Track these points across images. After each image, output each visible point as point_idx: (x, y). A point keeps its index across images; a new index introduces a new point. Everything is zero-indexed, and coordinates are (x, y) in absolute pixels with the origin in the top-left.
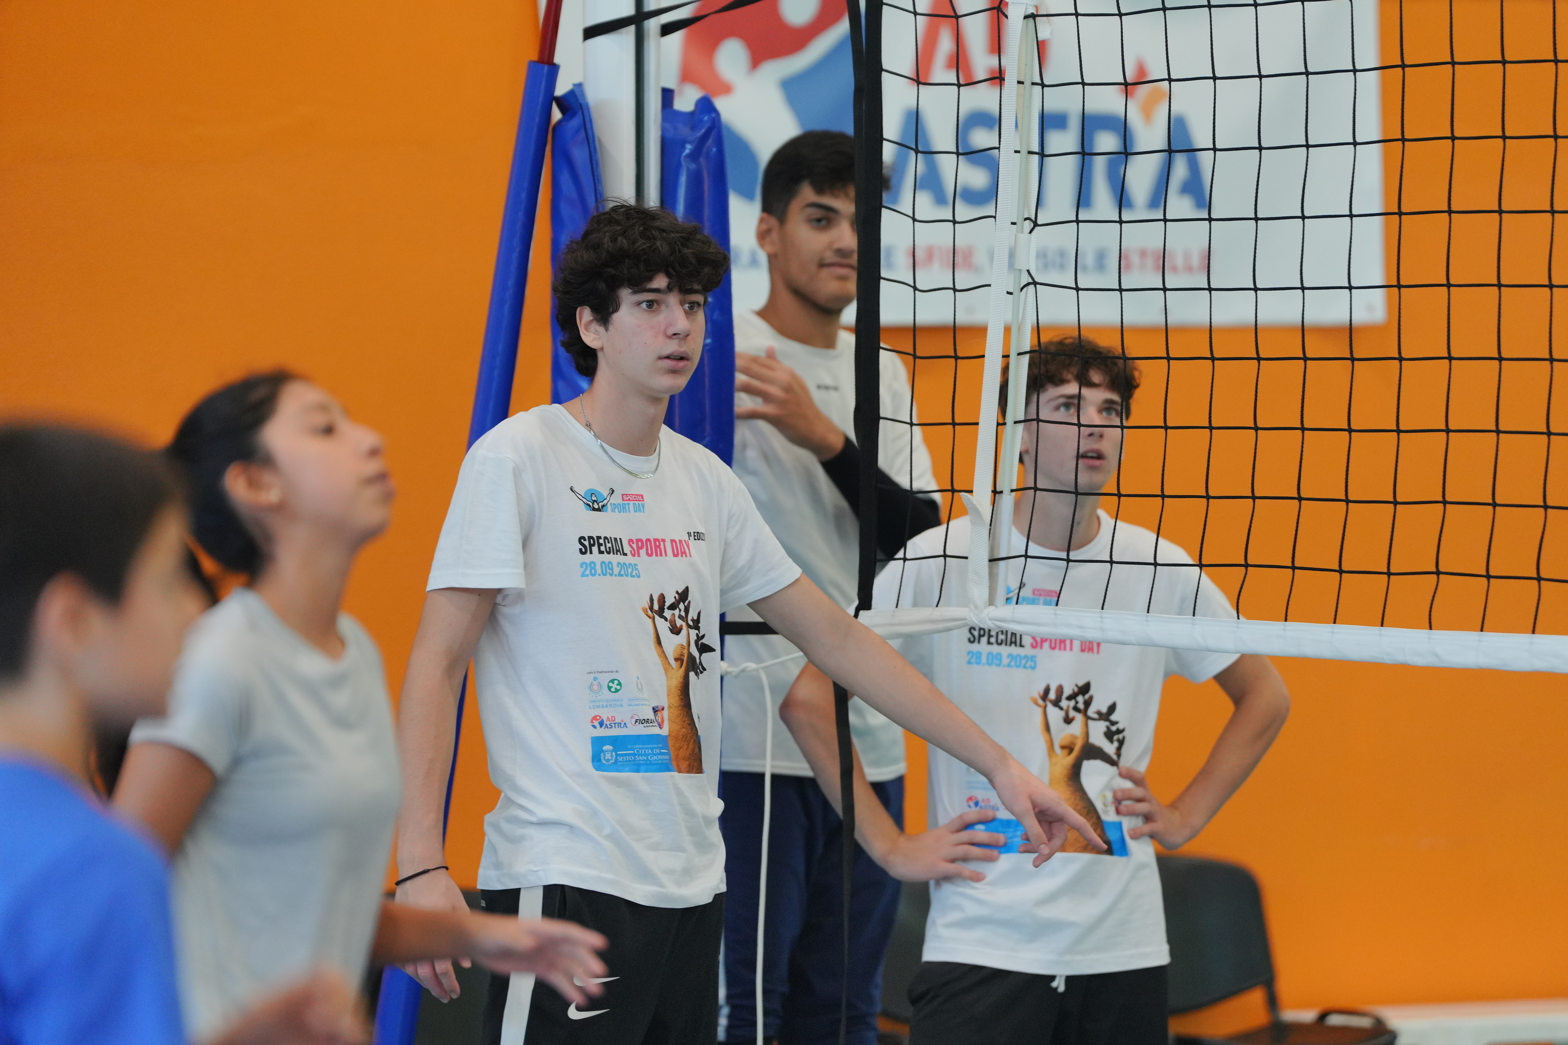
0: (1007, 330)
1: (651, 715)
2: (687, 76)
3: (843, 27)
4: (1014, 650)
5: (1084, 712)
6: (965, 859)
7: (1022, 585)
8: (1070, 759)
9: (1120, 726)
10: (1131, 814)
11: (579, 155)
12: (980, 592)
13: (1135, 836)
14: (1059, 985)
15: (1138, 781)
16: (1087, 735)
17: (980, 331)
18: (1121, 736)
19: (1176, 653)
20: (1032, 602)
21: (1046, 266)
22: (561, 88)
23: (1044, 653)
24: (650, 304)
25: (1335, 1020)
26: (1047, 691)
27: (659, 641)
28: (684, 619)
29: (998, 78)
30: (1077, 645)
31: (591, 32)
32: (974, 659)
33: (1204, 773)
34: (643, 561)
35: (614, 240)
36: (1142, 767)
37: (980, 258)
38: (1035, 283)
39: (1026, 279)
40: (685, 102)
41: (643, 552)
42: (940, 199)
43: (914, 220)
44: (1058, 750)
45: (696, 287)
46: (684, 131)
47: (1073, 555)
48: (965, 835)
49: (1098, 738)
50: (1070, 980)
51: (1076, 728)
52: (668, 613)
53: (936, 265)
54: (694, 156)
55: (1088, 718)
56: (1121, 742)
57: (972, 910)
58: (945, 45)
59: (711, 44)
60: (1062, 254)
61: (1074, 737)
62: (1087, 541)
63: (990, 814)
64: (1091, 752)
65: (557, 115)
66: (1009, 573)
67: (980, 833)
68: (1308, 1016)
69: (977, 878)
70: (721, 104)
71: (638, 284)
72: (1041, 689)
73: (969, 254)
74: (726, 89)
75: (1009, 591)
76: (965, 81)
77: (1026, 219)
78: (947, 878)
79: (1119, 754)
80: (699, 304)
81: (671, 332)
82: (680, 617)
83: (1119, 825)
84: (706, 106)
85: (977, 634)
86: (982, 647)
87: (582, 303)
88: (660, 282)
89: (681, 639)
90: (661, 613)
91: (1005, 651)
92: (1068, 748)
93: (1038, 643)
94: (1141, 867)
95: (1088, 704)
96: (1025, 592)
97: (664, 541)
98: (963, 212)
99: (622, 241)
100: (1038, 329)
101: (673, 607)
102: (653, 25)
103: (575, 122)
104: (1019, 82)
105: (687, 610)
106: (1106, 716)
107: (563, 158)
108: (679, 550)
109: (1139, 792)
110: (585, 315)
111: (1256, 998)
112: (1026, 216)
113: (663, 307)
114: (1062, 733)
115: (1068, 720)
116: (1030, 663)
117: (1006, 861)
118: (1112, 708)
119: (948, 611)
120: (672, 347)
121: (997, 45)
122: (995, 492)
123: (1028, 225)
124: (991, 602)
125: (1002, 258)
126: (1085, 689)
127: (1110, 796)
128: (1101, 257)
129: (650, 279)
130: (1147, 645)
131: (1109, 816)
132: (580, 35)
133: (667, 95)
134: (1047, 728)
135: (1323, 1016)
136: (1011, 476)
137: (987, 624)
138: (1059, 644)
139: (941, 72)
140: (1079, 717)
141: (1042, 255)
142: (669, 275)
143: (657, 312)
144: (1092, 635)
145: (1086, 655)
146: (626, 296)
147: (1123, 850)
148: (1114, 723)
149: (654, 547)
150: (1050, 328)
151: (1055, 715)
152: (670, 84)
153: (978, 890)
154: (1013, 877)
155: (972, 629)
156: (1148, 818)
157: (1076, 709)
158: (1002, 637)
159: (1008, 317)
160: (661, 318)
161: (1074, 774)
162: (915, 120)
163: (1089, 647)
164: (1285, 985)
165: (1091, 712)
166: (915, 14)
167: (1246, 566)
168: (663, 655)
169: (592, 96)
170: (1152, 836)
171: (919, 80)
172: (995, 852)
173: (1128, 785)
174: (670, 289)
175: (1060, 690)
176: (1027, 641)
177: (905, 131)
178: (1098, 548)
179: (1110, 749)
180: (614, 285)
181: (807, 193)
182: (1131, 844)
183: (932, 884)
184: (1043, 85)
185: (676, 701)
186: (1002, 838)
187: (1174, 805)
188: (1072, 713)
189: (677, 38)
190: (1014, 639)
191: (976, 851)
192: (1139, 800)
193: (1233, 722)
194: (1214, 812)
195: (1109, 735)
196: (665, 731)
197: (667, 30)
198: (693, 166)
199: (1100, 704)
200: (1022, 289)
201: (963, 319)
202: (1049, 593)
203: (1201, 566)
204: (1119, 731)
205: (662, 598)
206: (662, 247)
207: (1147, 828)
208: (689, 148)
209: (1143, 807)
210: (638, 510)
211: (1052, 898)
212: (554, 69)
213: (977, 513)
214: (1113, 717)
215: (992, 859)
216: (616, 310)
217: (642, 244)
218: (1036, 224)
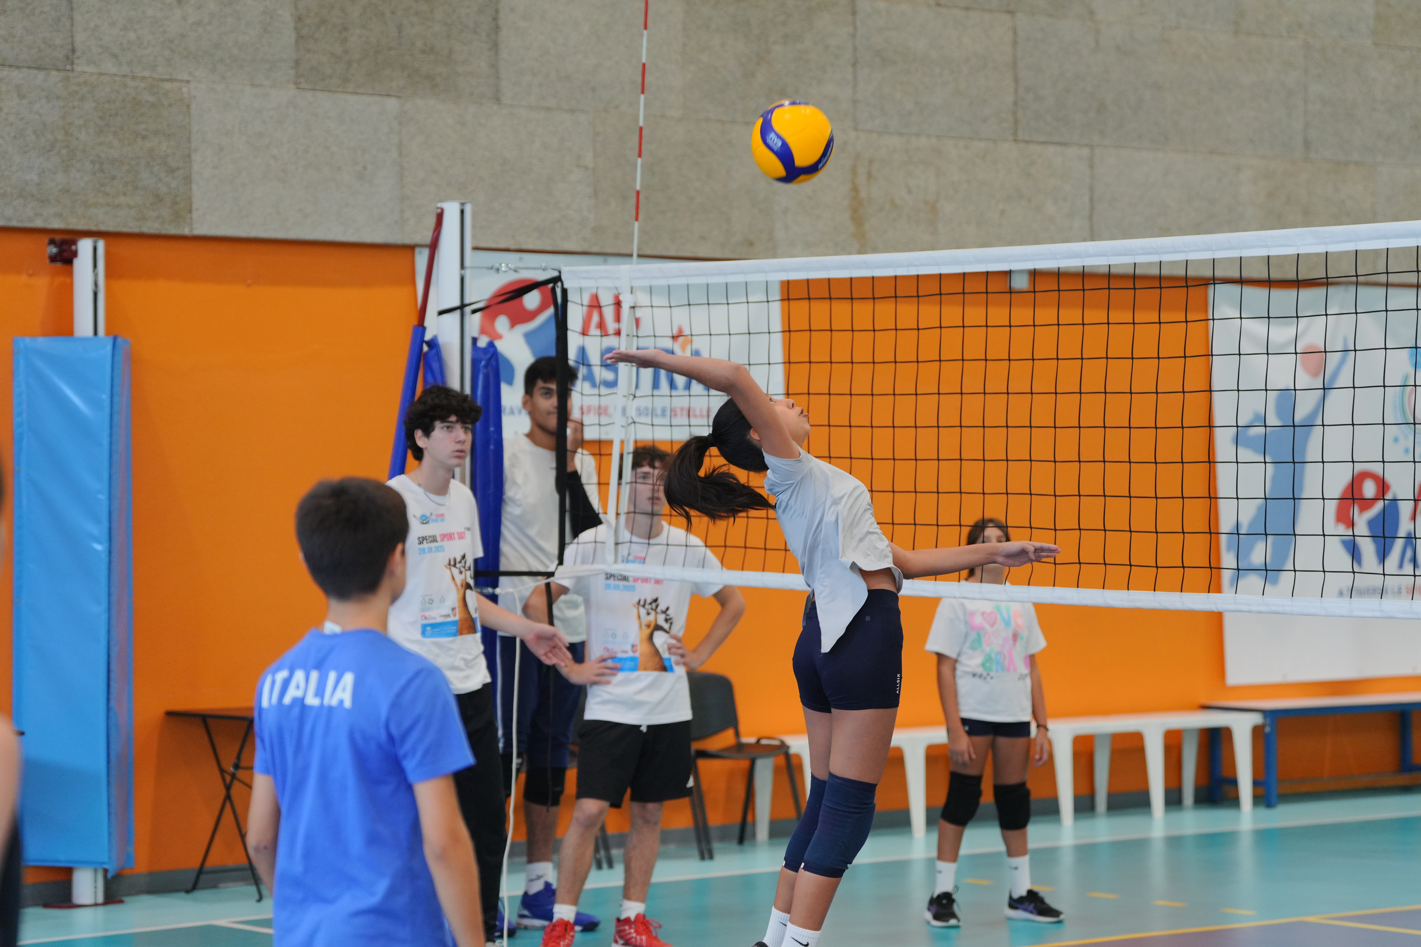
0: (622, 442)
1: (450, 612)
2: (483, 331)
3: (551, 310)
4: (625, 583)
5: (655, 610)
6: (602, 675)
7: (629, 554)
8: (648, 631)
9: (671, 617)
10: (675, 654)
11: (435, 366)
12: (610, 557)
13: (677, 663)
14: (644, 729)
15: (678, 640)
16: (656, 620)
17: (610, 443)
18: (670, 621)
19: (696, 585)
20: (633, 562)
21: (640, 414)
22: (428, 337)
23: (639, 584)
24: (448, 427)
25: (764, 742)
26: (640, 601)
27: (453, 578)
28: (464, 567)
29: (618, 333)
30: (653, 581)
31: (441, 313)
32: (608, 587)
33: (708, 636)
34: (446, 543)
35: (433, 400)
36: (681, 634)
37: (611, 411)
38: (634, 422)
39: (630, 421)
40: (483, 343)
41: (445, 539)
42: (594, 385)
43: (582, 394)
44: (644, 627)
45: (469, 421)
46: (481, 355)
47: (652, 541)
48: (603, 664)
49: (661, 622)
50: (650, 727)
51: (652, 617)
52: (458, 565)
53: (592, 414)
54: (486, 366)
55: (657, 613)
56: (671, 624)
57: (606, 697)
58: (595, 318)
59: (493, 318)
60: (647, 409)
61: (650, 622)
62: (657, 535)
63: (613, 655)
64: (658, 628)
65: (425, 348)
66: (623, 550)
67: (610, 663)
68: (752, 740)
69: (608, 683)
70: (499, 344)
71: (443, 419)
72: (637, 600)
73: (606, 409)
74: (500, 337)
75: (623, 557)
76: (605, 334)
77: (630, 394)
78: (595, 683)
79: (670, 628)
80: (469, 428)
81: (458, 440)
82: (463, 567)
83: (670, 659)
84: (491, 345)
85: (609, 576)
86: (611, 582)
87: (418, 428)
88: (453, 418)
89: (462, 576)
90: (455, 565)
91: (622, 583)
92: (648, 626)
93: (636, 580)
94: (679, 677)
95: (657, 606)
96: (631, 558)
97: (454, 533)
98: (604, 390)
99: (437, 401)
100: (636, 442)
101: (460, 562)
102: (468, 310)
103: (434, 351)
104: (628, 335)
105: (465, 563)
106: (664, 612)
107: (428, 367)
108: (461, 536)
109: (679, 645)
110: (418, 434)
111: (730, 733)
112: (631, 393)
113: (454, 430)
114: (646, 619)
115: (648, 614)
116: (632, 589)
117: (620, 676)
118: (668, 609)
119: (598, 566)
120: (458, 447)
121: (618, 318)
122: (618, 514)
123: (631, 397)
124: (616, 562)
125: (619, 411)
126: (656, 600)
127: (666, 647)
128: (664, 411)
129: (449, 417)
130: (683, 581)
131: (665, 655)
132: (436, 314)
133: (475, 340)
134: (639, 617)
135: (758, 741)
136: (624, 507)
137: (614, 572)
138: (645, 580)
139: (594, 331)
140: (653, 613)
141: (638, 409)
142: (456, 415)
143: (451, 432)
144: (659, 576)
145: (657, 586)
146: (438, 425)
147: (671, 670)
148: (668, 615)
149: (449, 537)
150: (642, 441)
151: (643, 612)
152: (476, 335)
153: (609, 688)
154: (626, 682)
155: (607, 574)
156: (682, 656)
157: (652, 609)
158: (620, 577)
159: (623, 437)
160: (454, 434)
161: (651, 637)
162: (582, 351)
163: (658, 582)
164: (743, 727)
165: (659, 610)
166: (582, 305)
167: (725, 546)
168: (456, 584)
169: (441, 340)
170: (685, 664)
171: (584, 333)
172: (615, 672)
173: (674, 642)
174: (457, 421)
175: (645, 601)
176: (631, 579)
177: (578, 356)
178: (662, 538)
179: (666, 626)
180: (433, 419)
181: (540, 384)
182: (675, 667)
183: (588, 686)
184: (638, 337)
185: (461, 604)
186: (619, 666)
187: (694, 651)
188: (650, 611)
189: (478, 315)
190: (625, 578)
191: (607, 671)
192: (679, 648)
193: (721, 614)
194: (712, 653)
195: (666, 620)
196: (457, 618)
197: (474, 312)
198: (485, 371)
199: (662, 607)
200: (629, 425)
201: (604, 437)
202: (641, 558)
203: (706, 546)
204: (670, 619)
205: (455, 560)
206: (454, 403)
207: (682, 660)
208: (483, 363)
209: (680, 651)
210: (442, 520)
211: (641, 691)
212: (424, 329)
213: (608, 523)
214: (668, 612)
215: (614, 675)
216: (433, 430)
217: (445, 402)
218: (635, 397)
